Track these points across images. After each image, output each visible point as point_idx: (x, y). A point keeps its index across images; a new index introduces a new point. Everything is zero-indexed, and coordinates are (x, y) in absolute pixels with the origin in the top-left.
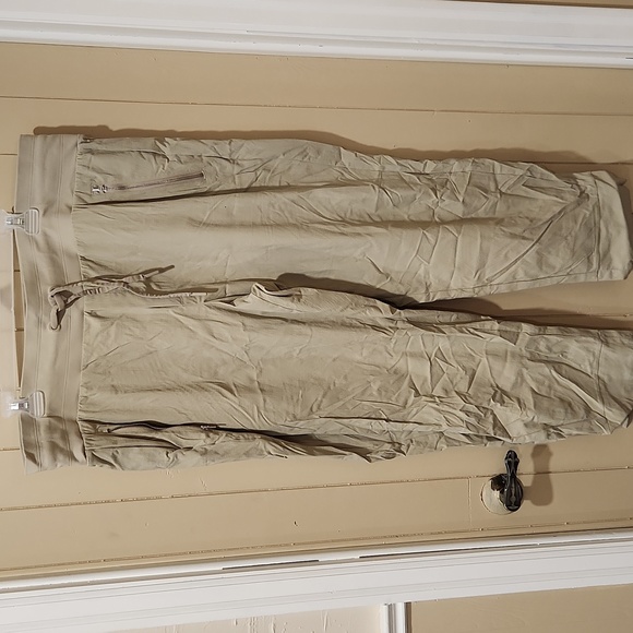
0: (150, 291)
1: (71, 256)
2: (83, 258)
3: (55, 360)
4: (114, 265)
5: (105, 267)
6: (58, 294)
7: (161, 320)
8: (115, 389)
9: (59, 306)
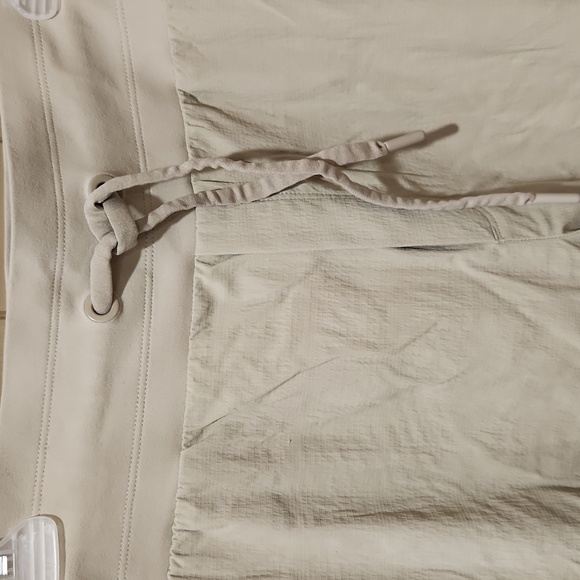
0: (394, 190)
1: (157, 93)
2: (191, 99)
3: (102, 413)
4: (280, 123)
5: (259, 130)
6: (117, 197)
7: (431, 289)
8: (285, 508)
9: (121, 234)
